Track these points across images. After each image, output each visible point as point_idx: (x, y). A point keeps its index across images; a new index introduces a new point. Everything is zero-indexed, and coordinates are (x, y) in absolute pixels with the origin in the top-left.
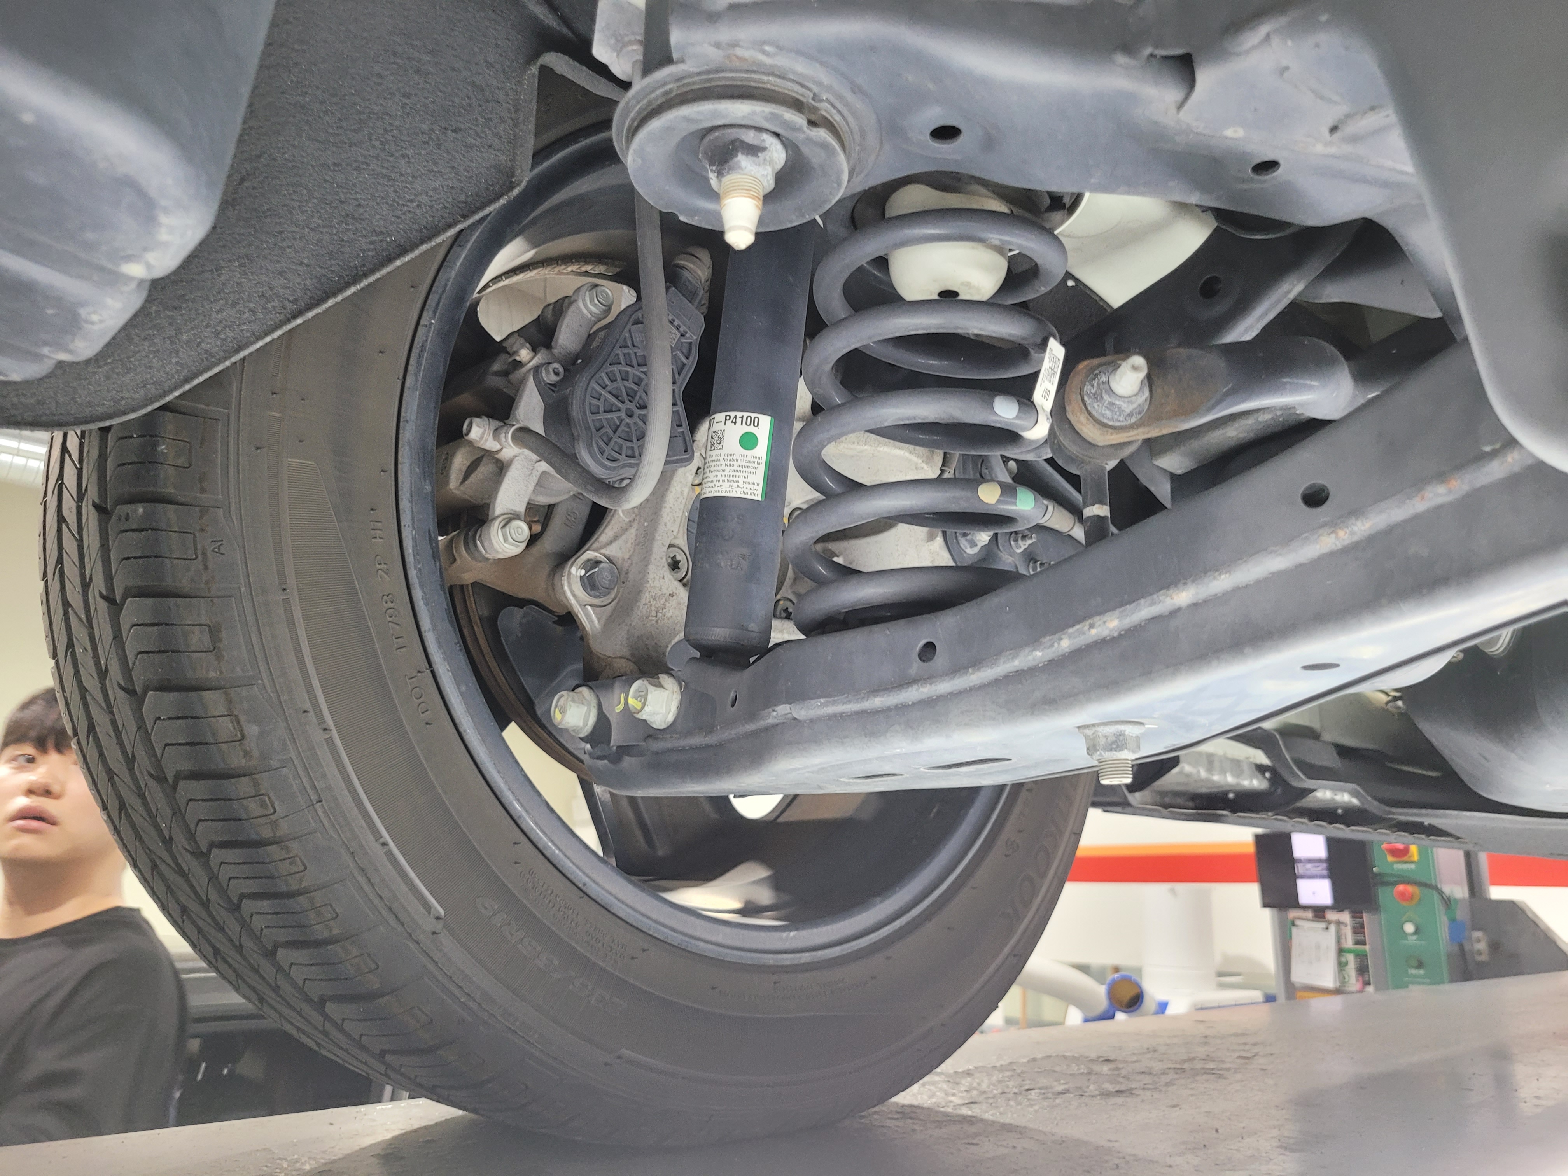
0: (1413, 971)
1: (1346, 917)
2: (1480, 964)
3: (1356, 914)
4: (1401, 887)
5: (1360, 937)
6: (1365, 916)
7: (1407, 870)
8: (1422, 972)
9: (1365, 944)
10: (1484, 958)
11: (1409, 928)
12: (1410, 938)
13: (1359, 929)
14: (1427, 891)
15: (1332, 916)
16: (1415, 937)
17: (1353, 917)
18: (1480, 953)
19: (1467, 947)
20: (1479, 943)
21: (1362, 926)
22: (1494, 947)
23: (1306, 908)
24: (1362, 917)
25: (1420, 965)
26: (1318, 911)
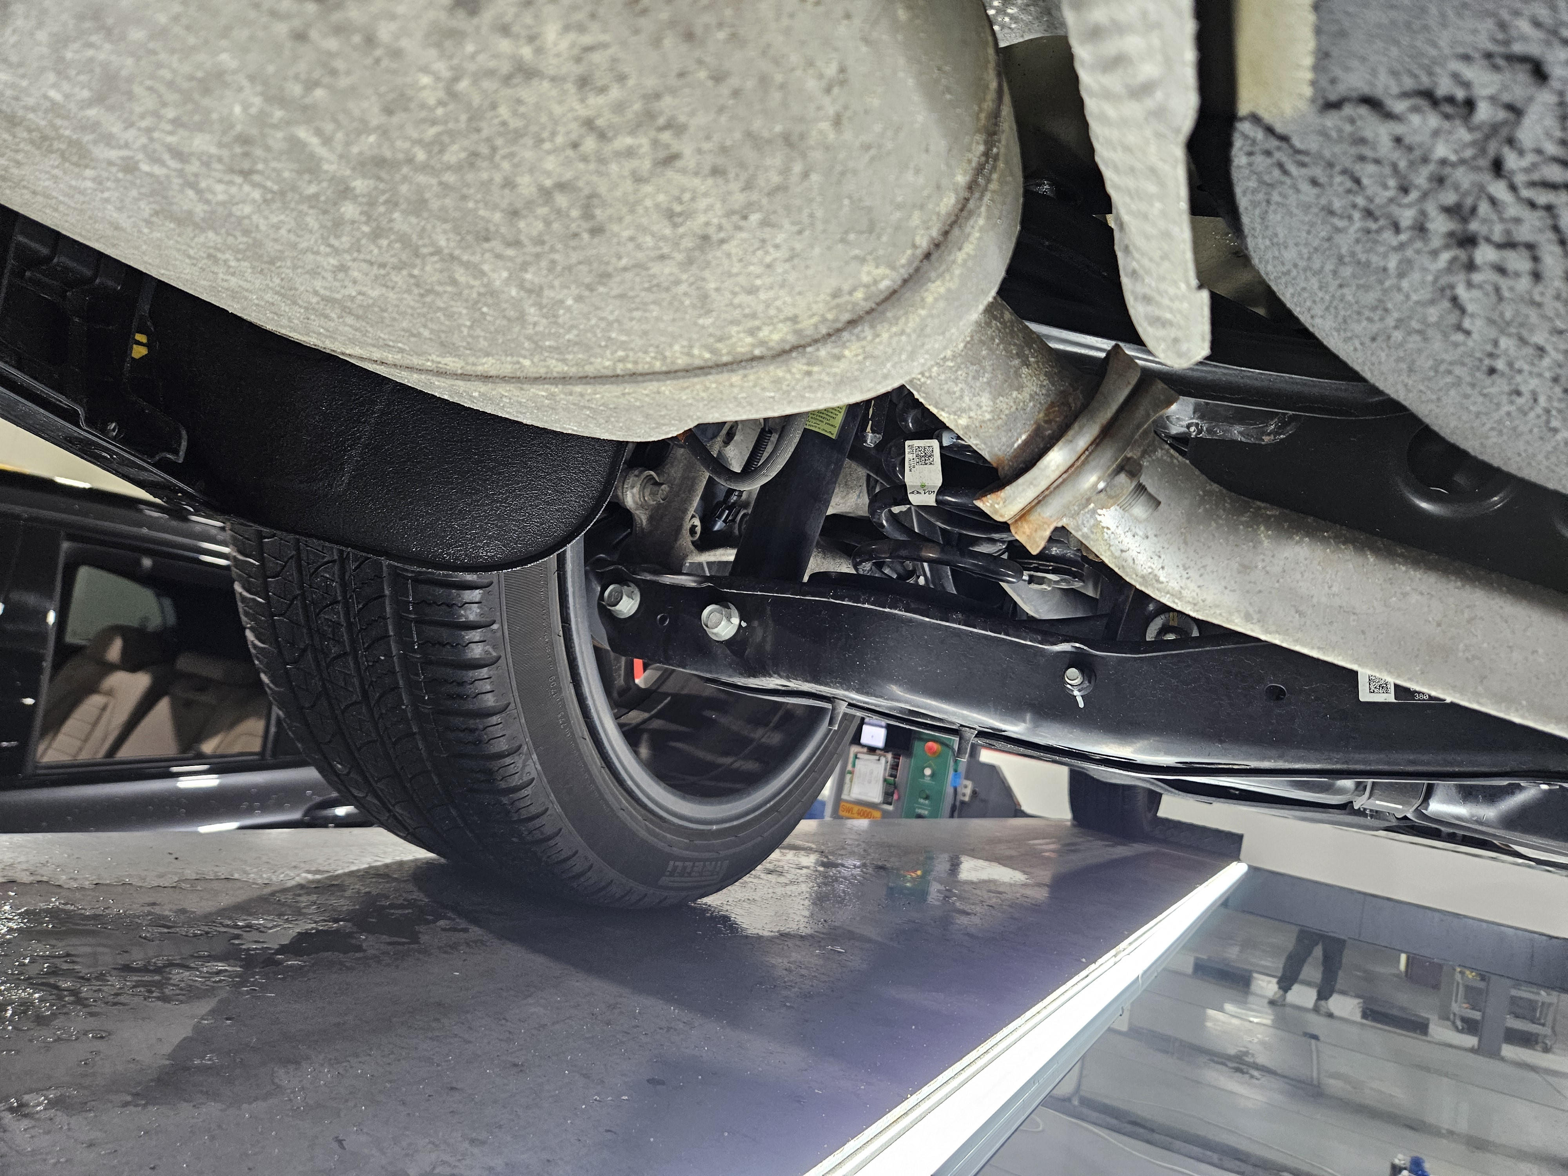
0: (922, 801)
1: (889, 757)
2: (963, 803)
3: (896, 756)
4: (930, 744)
5: (894, 772)
6: (902, 758)
8: (926, 802)
9: (896, 777)
10: (967, 799)
11: (928, 772)
12: (926, 778)
13: (895, 767)
14: (946, 749)
15: (880, 754)
16: (929, 779)
17: (894, 758)
18: (964, 795)
19: (959, 790)
20: (967, 789)
21: (897, 765)
22: (974, 793)
23: (863, 746)
24: (899, 760)
25: (927, 797)
26: (872, 750)
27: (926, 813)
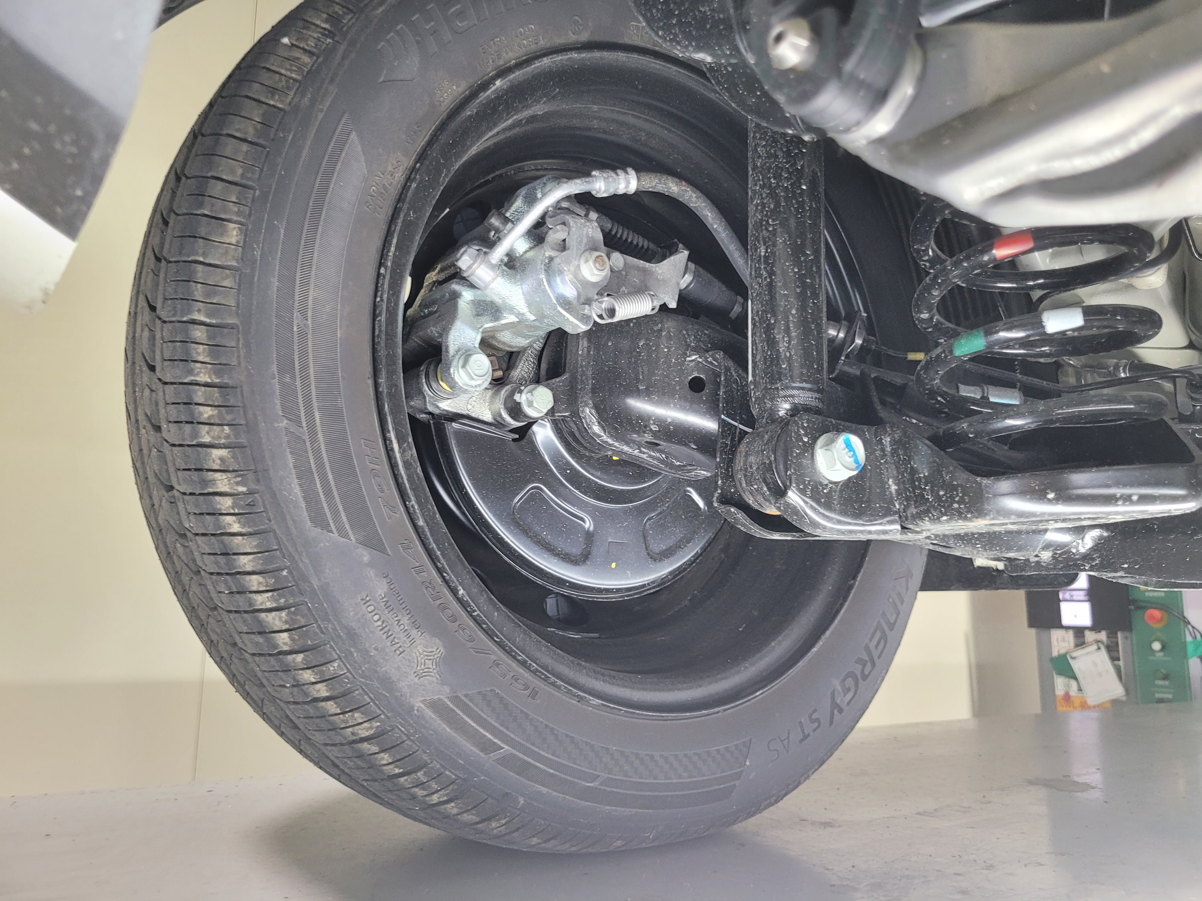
0: (1160, 682)
1: (1103, 636)
3: (1112, 635)
4: (1151, 612)
5: (1114, 654)
6: (1119, 635)
7: (1158, 598)
8: (1167, 683)
9: (1118, 659)
11: (1157, 646)
12: (1157, 654)
13: (1113, 647)
14: (1173, 617)
15: (1090, 636)
16: (1161, 654)
17: (1108, 637)
21: (1116, 644)
23: (1068, 628)
24: (1117, 637)
25: (1165, 677)
26: (1079, 631)
27: (1170, 696)
